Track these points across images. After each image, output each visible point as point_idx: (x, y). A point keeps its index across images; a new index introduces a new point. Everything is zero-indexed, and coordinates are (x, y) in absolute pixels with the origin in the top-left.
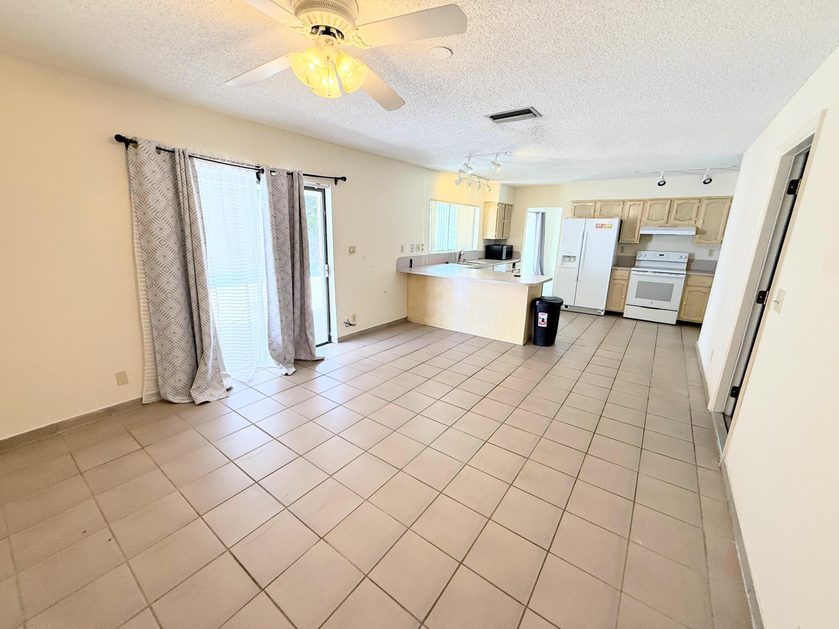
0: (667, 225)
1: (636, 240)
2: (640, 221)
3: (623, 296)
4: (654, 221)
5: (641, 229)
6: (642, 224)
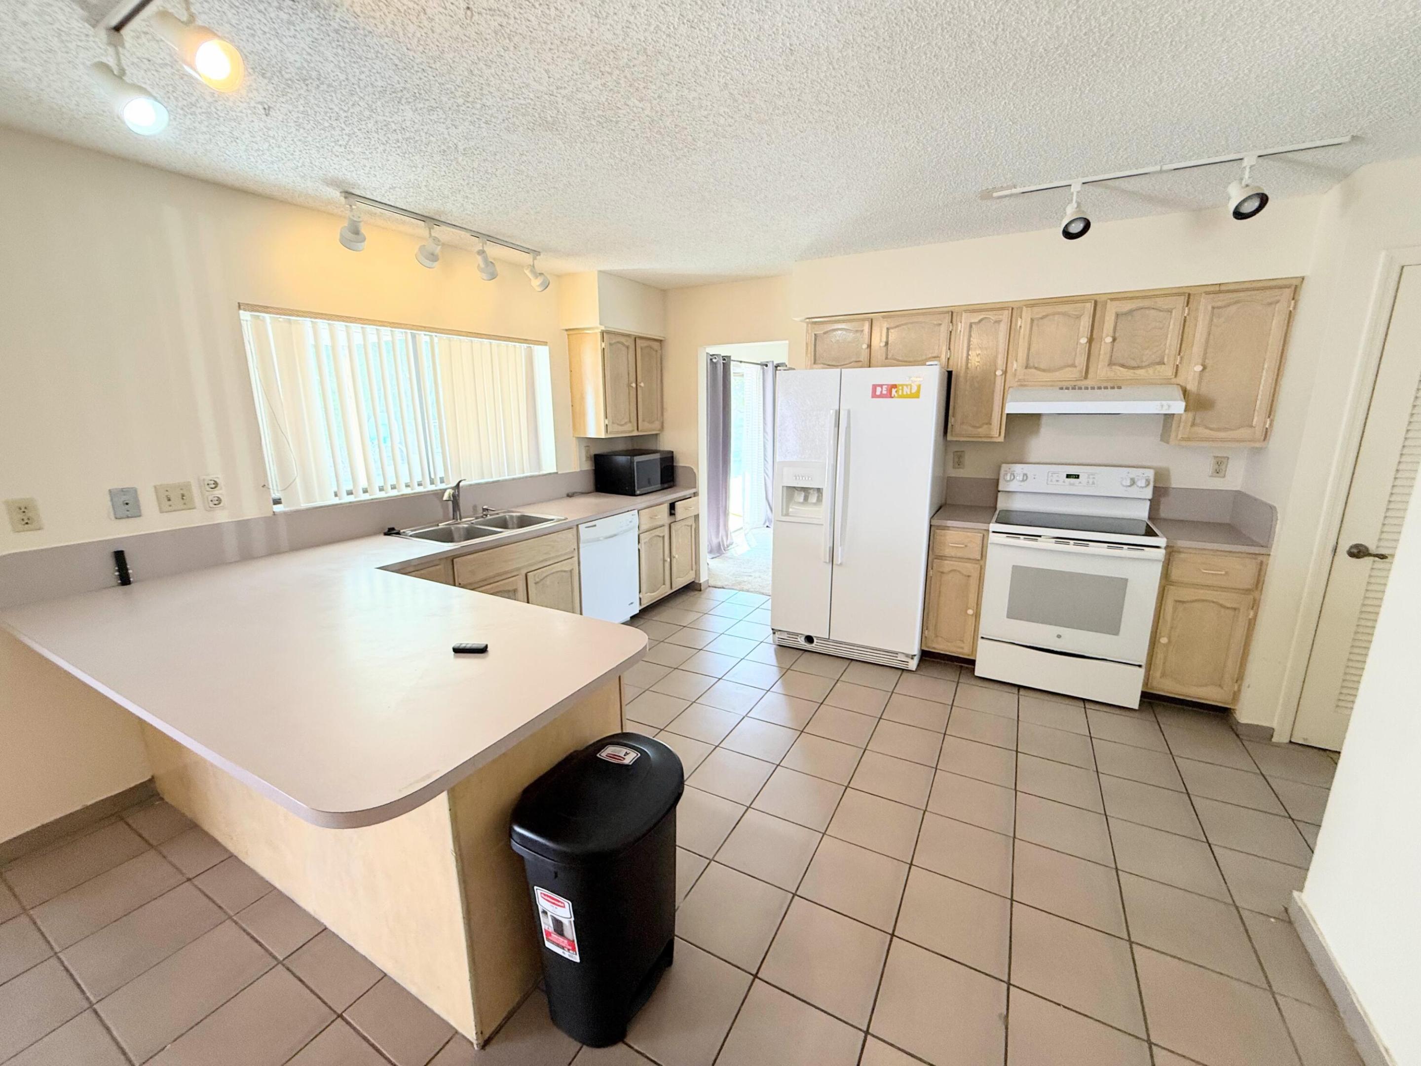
0: (1088, 383)
1: (996, 431)
2: (1005, 372)
3: (970, 612)
4: (1044, 371)
5: (1009, 397)
6: (1011, 381)
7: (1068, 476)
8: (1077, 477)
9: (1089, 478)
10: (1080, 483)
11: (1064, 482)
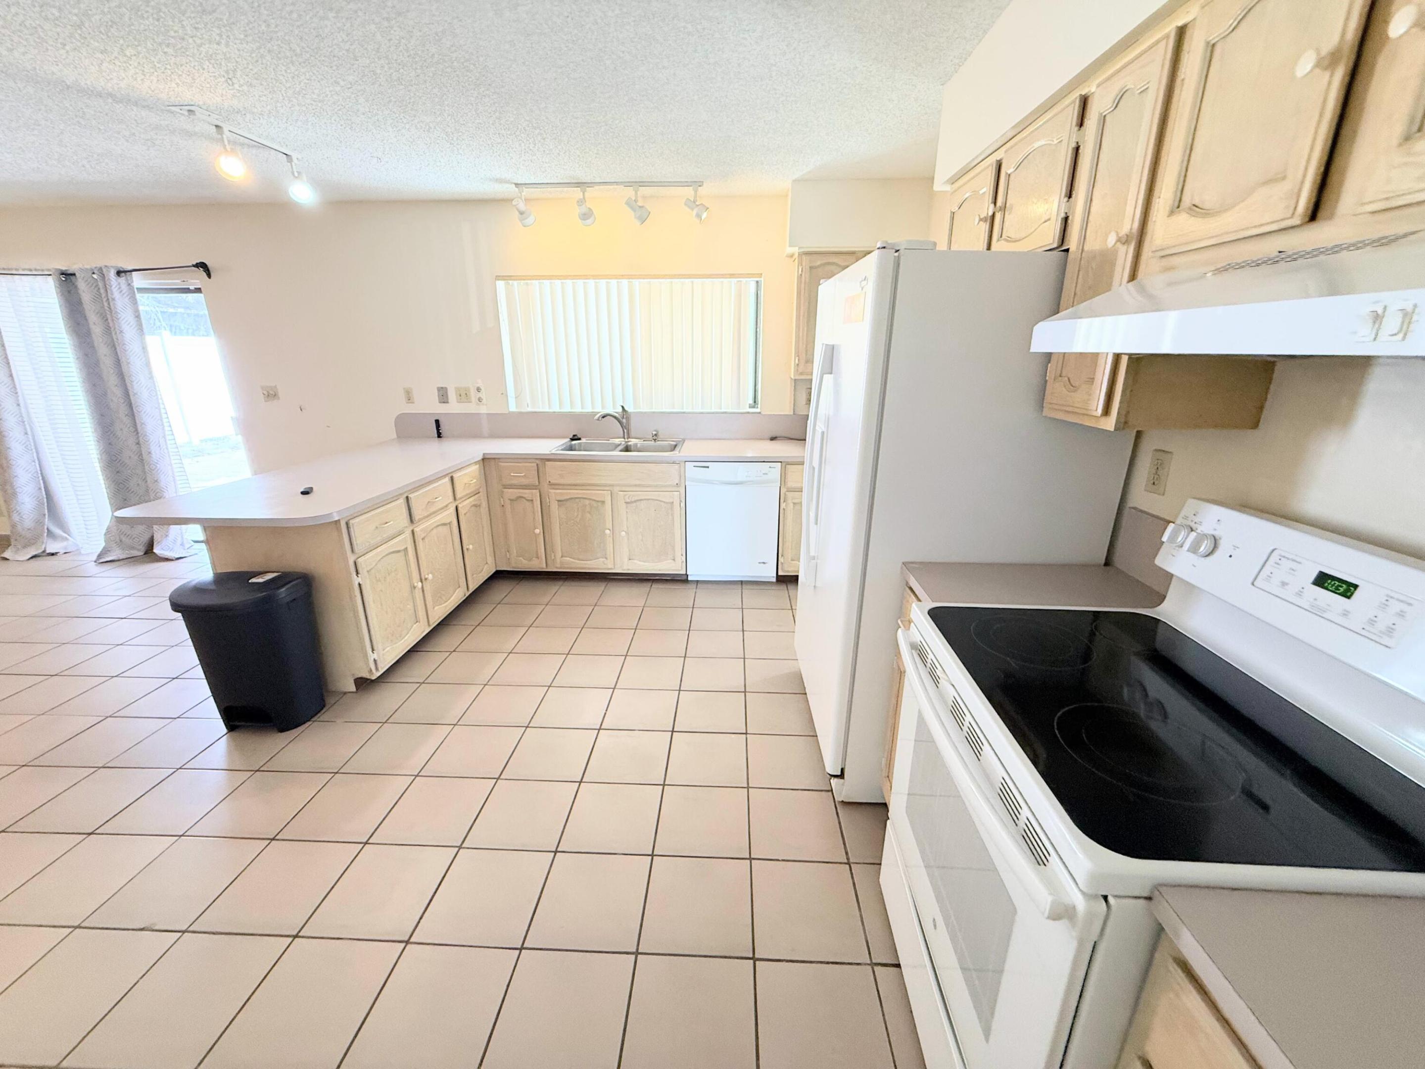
7: (1323, 580)
8: (1347, 589)
9: (1384, 606)
10: (1346, 613)
11: (1299, 594)
